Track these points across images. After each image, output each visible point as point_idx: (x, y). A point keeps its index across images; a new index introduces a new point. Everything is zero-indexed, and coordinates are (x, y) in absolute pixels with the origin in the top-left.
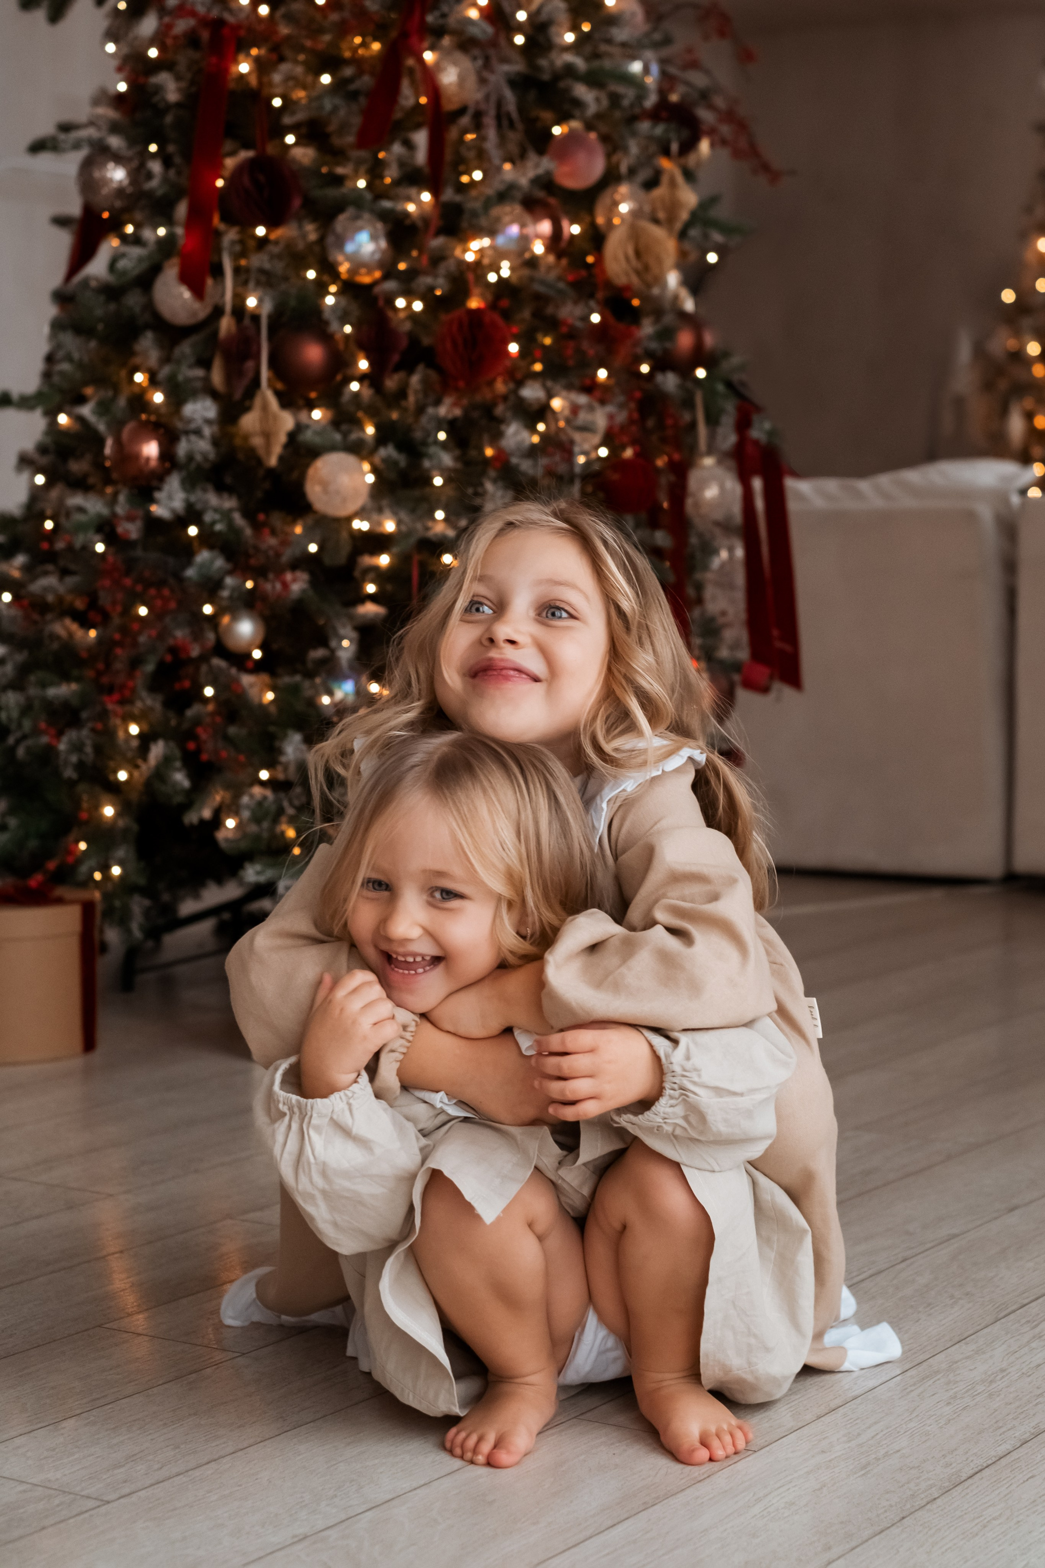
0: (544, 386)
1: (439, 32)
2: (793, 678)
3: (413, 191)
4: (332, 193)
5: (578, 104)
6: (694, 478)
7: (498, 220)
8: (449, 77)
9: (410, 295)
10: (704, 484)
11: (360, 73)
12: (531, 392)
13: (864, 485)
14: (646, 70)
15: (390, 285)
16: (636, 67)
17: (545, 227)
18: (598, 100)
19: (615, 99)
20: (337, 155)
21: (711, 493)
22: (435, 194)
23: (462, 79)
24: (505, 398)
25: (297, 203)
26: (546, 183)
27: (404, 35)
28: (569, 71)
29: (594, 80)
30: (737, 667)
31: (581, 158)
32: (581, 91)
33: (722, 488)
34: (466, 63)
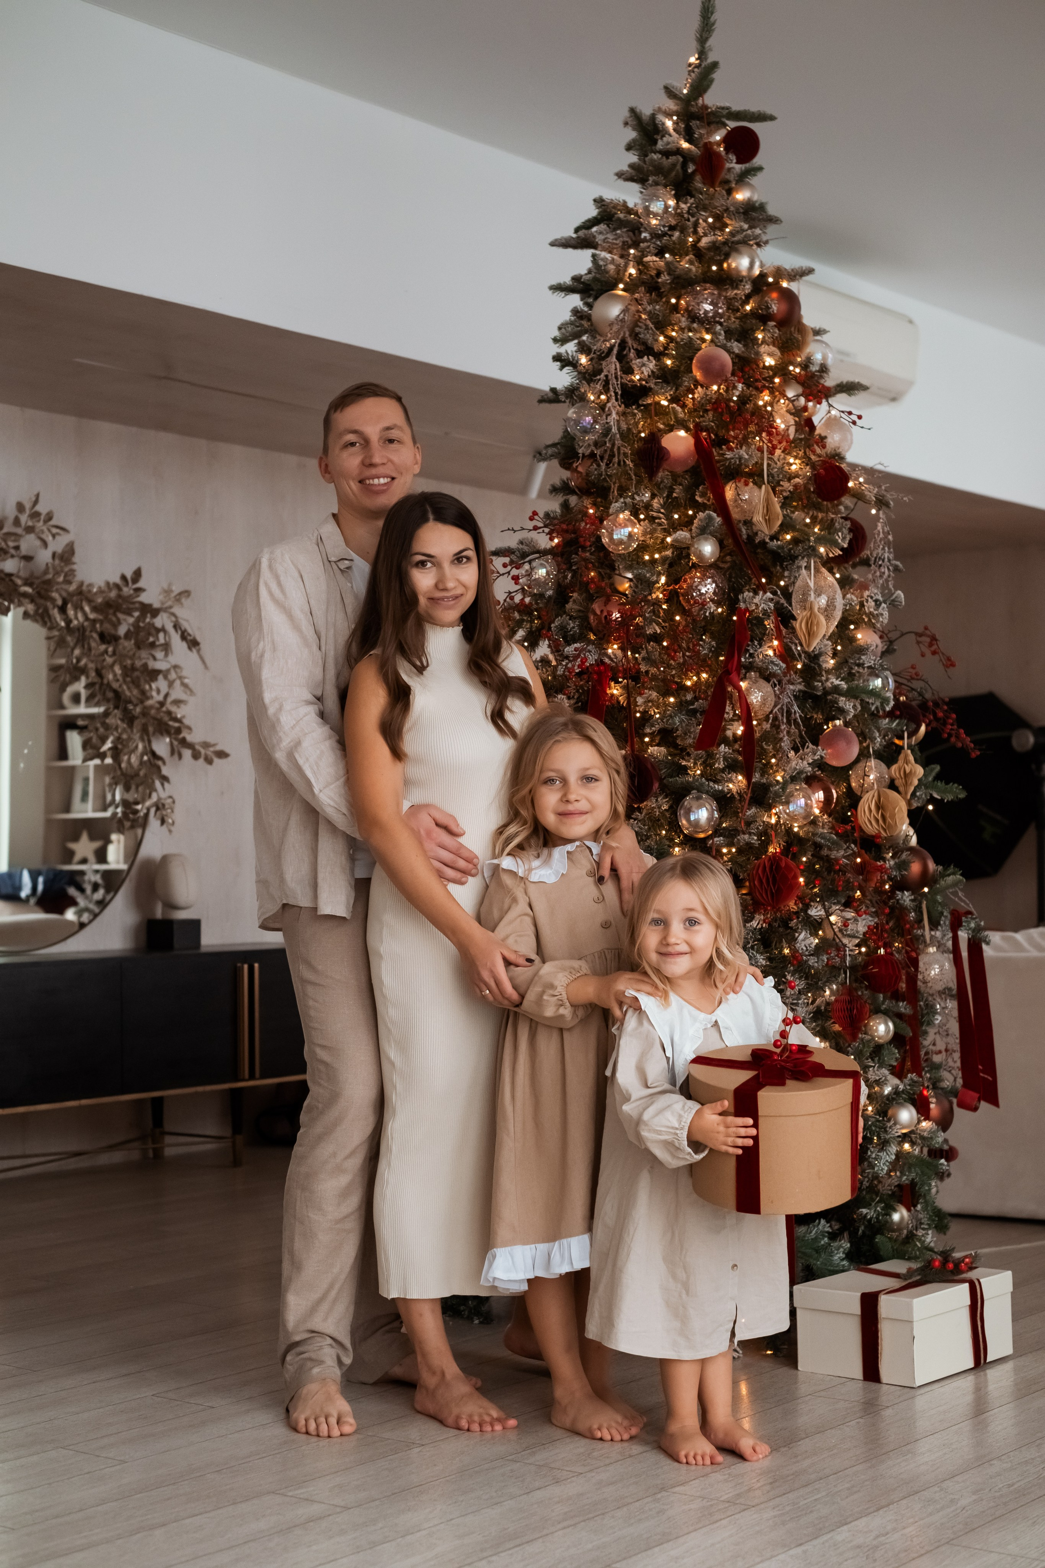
0: (824, 906)
1: (750, 667)
2: (994, 1100)
3: (733, 775)
4: (680, 779)
5: (842, 711)
6: (923, 961)
7: (791, 795)
8: (755, 698)
9: (729, 845)
10: (929, 965)
11: (696, 699)
12: (816, 912)
13: (1019, 936)
14: (885, 684)
15: (718, 840)
16: (878, 682)
17: (820, 795)
18: (854, 707)
19: (865, 705)
20: (683, 752)
21: (935, 971)
22: (748, 777)
23: (764, 700)
24: (797, 914)
25: (656, 785)
26: (821, 764)
27: (727, 673)
28: (836, 689)
29: (851, 694)
30: (954, 1092)
31: (842, 744)
32: (842, 702)
33: (942, 968)
34: (768, 687)
